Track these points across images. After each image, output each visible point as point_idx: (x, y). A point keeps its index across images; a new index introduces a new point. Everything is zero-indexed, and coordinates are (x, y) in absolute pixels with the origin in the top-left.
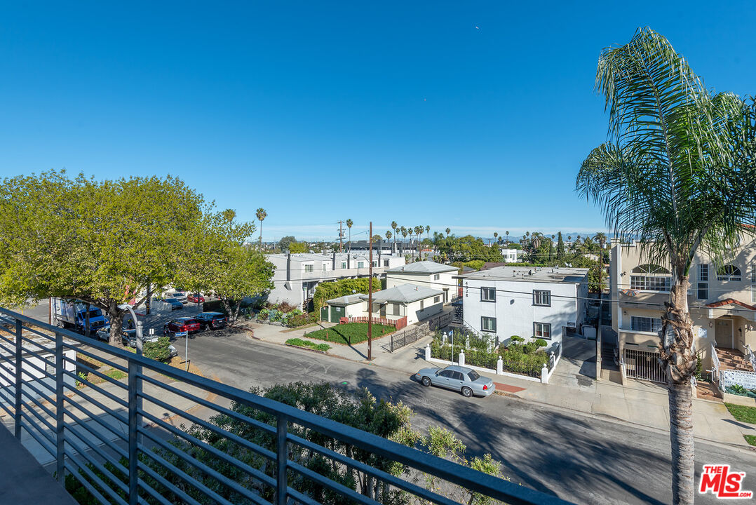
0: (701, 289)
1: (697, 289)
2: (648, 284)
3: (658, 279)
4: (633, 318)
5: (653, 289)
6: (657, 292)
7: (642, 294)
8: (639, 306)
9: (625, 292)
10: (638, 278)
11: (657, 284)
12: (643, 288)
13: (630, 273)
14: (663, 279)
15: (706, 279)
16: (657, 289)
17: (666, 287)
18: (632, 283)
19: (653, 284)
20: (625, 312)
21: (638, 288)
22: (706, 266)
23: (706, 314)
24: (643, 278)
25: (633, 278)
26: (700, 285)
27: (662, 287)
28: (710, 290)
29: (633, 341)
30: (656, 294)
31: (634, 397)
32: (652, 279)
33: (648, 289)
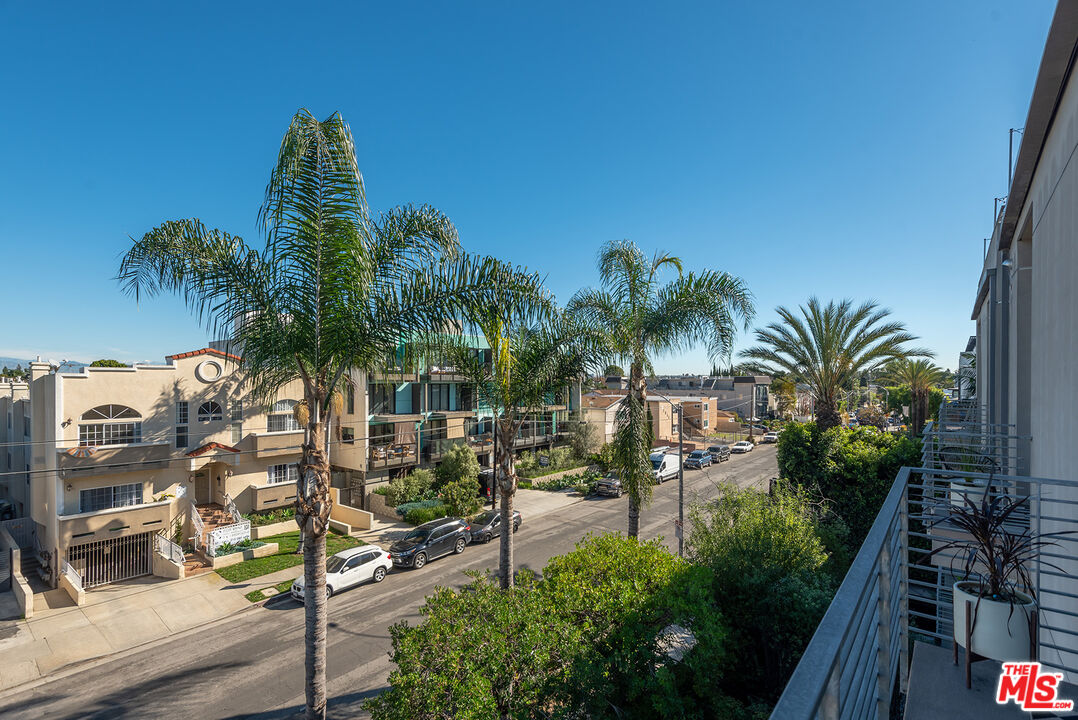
0: (180, 434)
1: (175, 435)
2: (108, 435)
3: (123, 426)
4: (83, 493)
5: (115, 442)
6: (126, 445)
7: (101, 452)
8: (95, 471)
9: (73, 453)
10: (91, 427)
11: (123, 434)
12: (100, 443)
13: (78, 420)
14: (130, 426)
15: (185, 421)
16: (123, 442)
17: (135, 437)
18: (83, 437)
19: (116, 435)
20: (69, 486)
21: (92, 444)
22: (185, 404)
23: (187, 466)
24: (100, 427)
25: (83, 428)
26: (180, 430)
27: (130, 438)
28: (190, 435)
29: (87, 527)
30: (124, 448)
31: (103, 614)
32: (115, 427)
33: (108, 443)
